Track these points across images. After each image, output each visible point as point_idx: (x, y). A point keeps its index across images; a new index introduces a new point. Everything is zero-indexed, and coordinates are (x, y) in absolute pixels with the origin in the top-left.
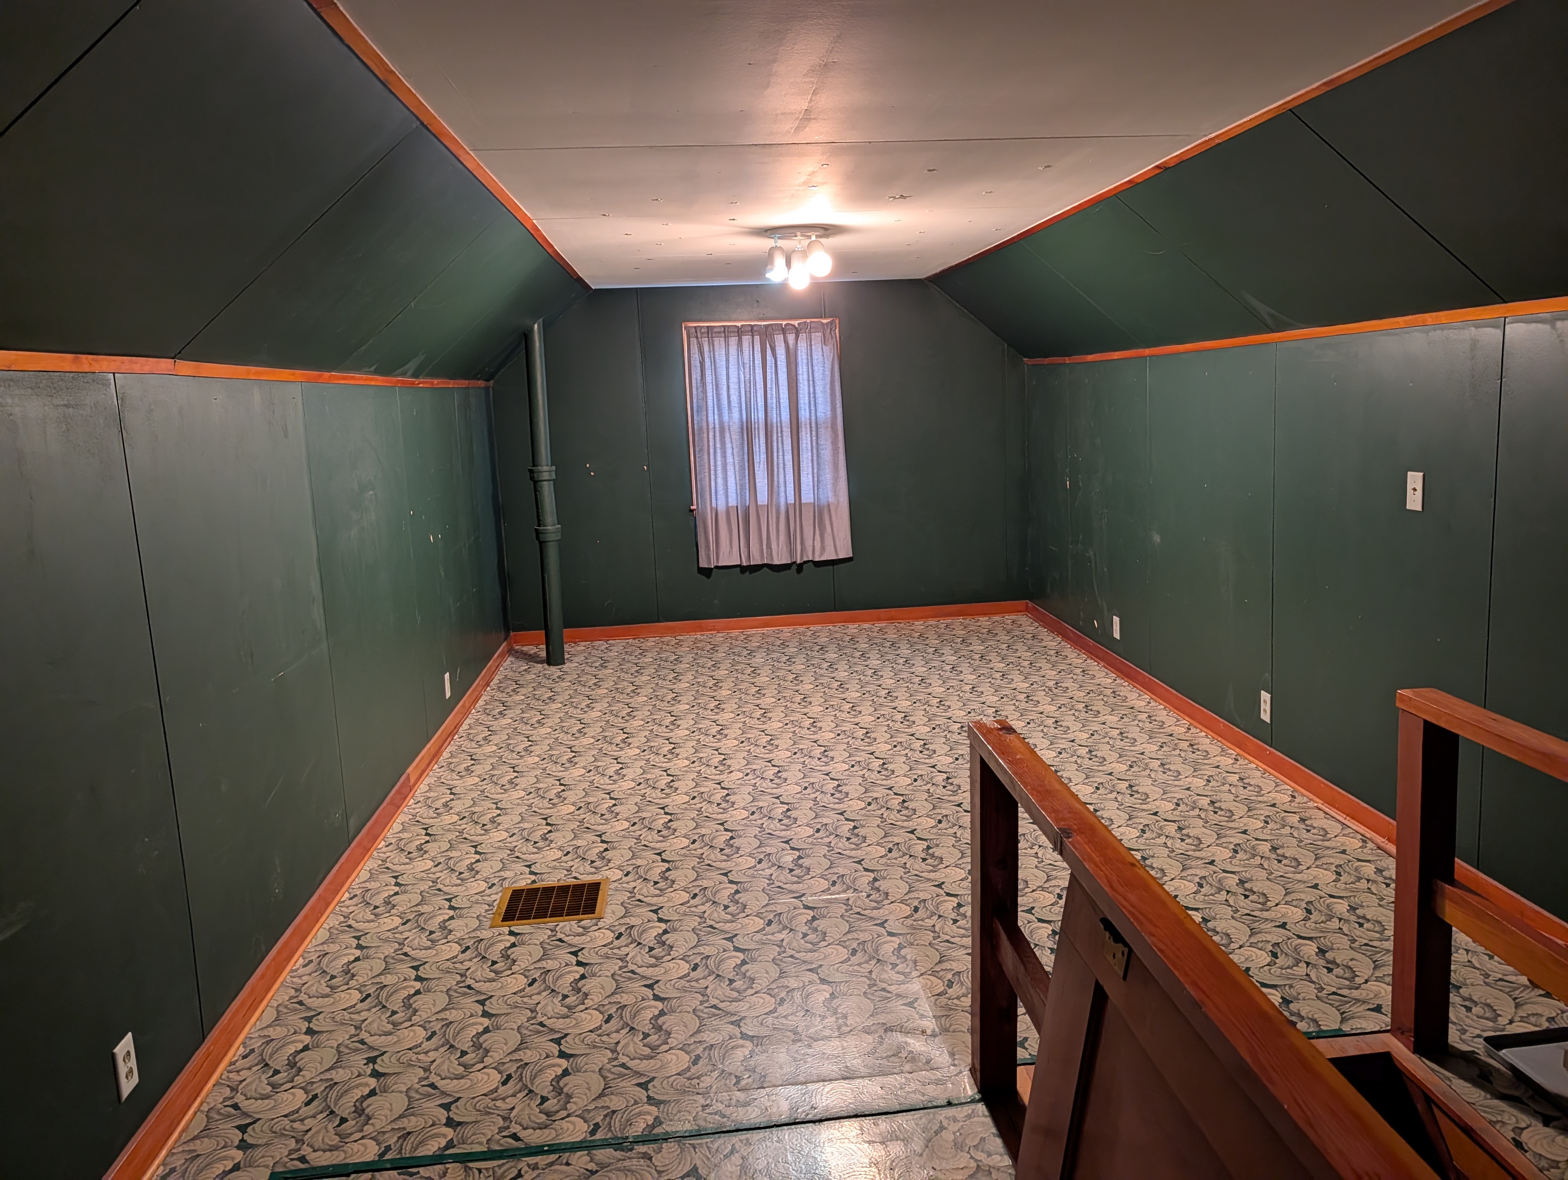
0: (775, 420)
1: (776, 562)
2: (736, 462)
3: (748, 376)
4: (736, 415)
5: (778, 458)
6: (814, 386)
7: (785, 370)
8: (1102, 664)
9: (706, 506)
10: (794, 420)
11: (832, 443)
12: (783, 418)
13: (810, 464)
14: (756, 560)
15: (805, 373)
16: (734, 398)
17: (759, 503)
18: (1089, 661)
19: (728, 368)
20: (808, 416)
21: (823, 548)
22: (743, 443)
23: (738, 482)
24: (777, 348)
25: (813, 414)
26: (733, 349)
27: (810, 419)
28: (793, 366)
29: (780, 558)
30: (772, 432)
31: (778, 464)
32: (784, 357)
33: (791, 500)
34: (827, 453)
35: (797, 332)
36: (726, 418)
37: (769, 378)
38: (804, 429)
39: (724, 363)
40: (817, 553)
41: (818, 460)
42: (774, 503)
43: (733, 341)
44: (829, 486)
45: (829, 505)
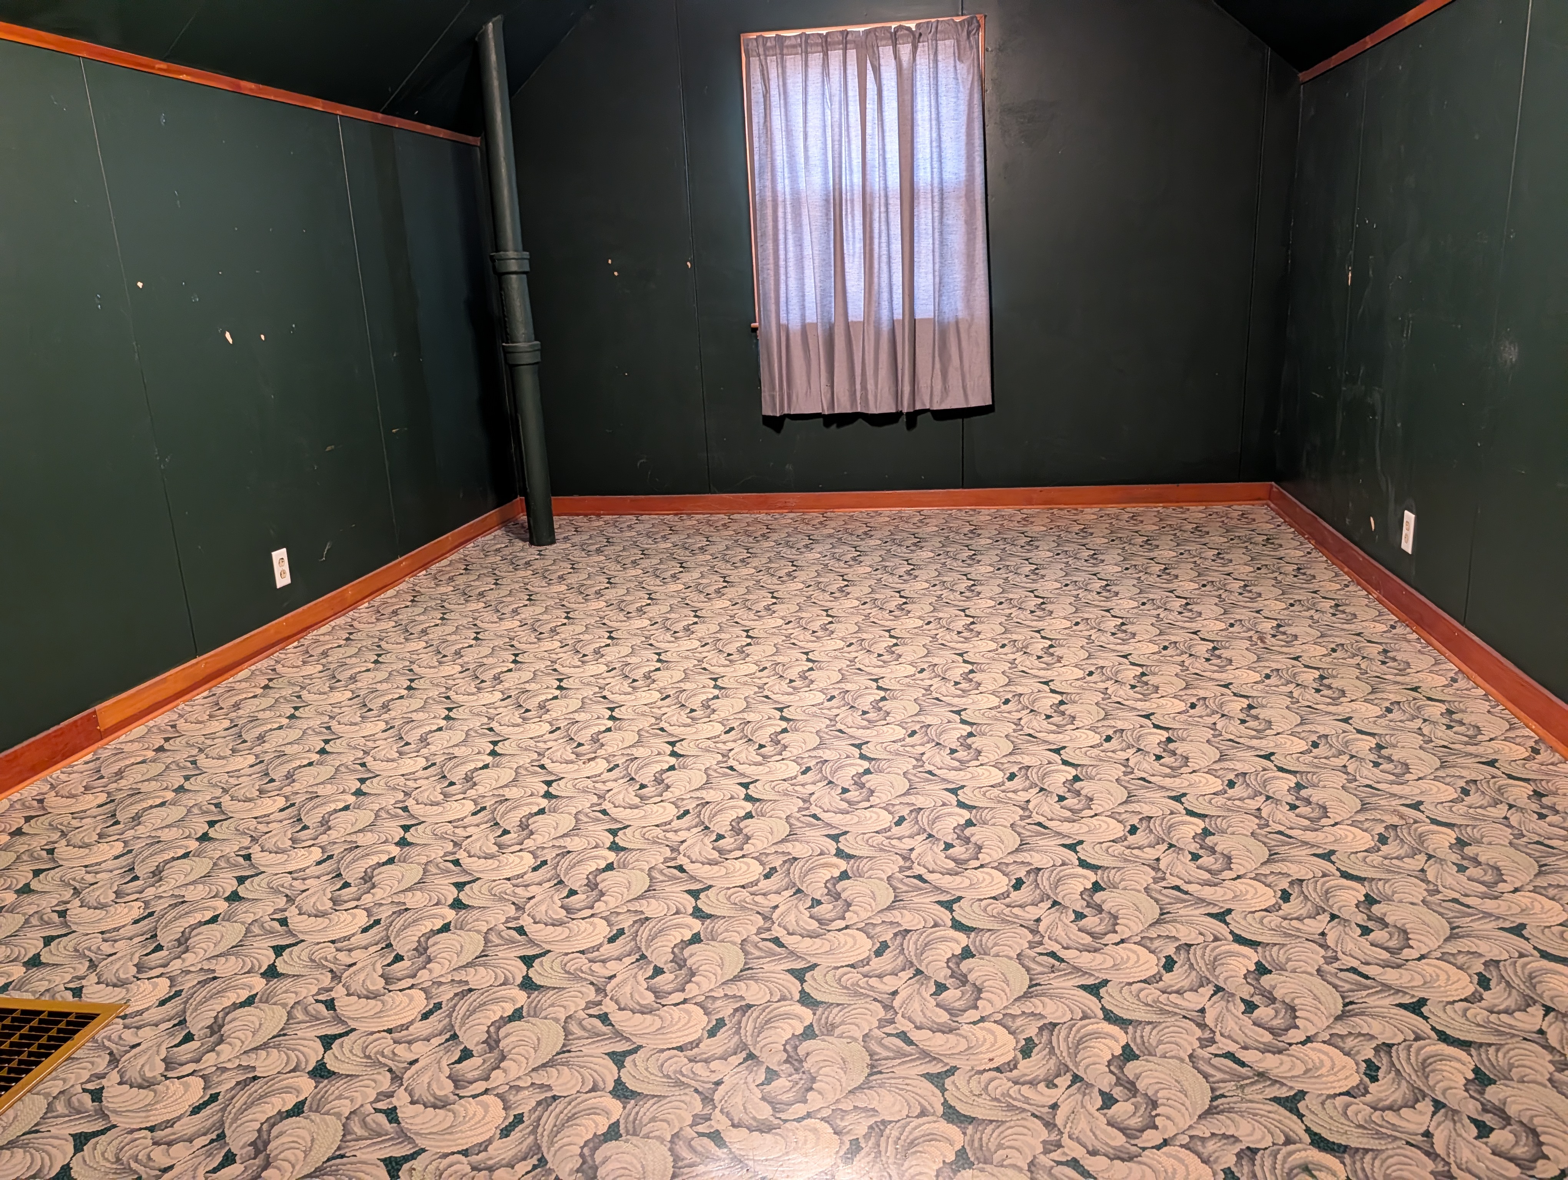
0: (877, 187)
1: (873, 410)
2: (816, 252)
3: (837, 116)
4: (817, 179)
5: (880, 247)
6: (939, 129)
7: (895, 104)
8: (1376, 594)
9: (769, 322)
10: (907, 185)
11: (966, 222)
12: (889, 183)
13: (931, 257)
14: (843, 406)
15: (927, 109)
16: (815, 151)
17: (850, 319)
18: (1352, 588)
19: (805, 104)
20: (929, 179)
21: (945, 389)
22: (828, 224)
23: (818, 284)
24: (883, 69)
25: (936, 175)
26: (815, 71)
27: (932, 185)
28: (908, 97)
29: (882, 405)
30: (872, 205)
31: (880, 257)
32: (894, 83)
33: (898, 315)
34: (957, 240)
35: (916, 38)
36: (802, 186)
37: (869, 118)
38: (922, 200)
39: (800, 97)
40: (936, 399)
41: (941, 249)
42: (872, 318)
43: (816, 59)
44: (960, 293)
45: (957, 323)
